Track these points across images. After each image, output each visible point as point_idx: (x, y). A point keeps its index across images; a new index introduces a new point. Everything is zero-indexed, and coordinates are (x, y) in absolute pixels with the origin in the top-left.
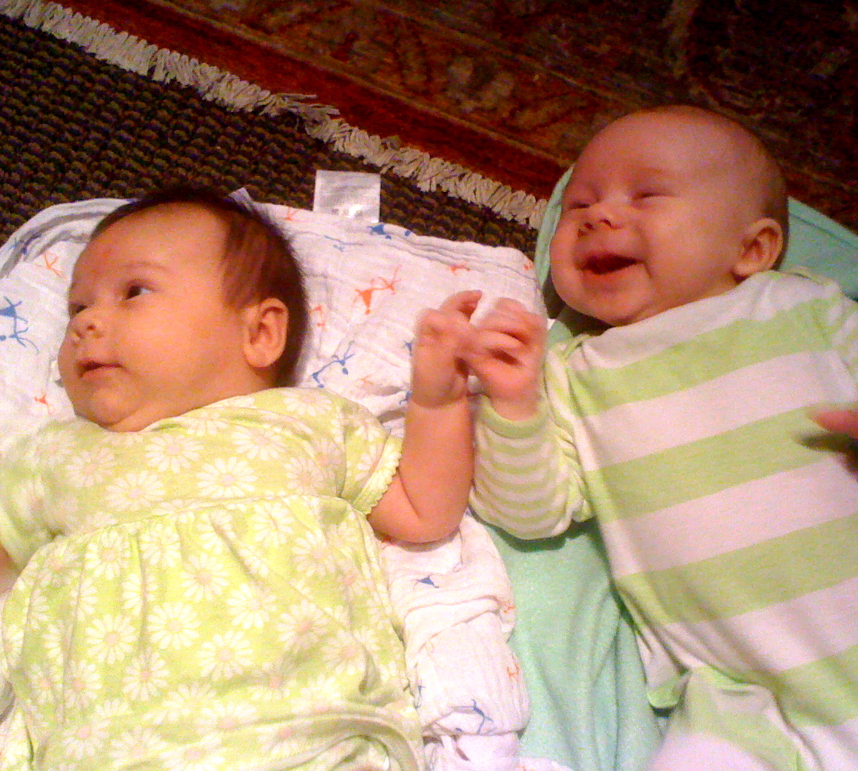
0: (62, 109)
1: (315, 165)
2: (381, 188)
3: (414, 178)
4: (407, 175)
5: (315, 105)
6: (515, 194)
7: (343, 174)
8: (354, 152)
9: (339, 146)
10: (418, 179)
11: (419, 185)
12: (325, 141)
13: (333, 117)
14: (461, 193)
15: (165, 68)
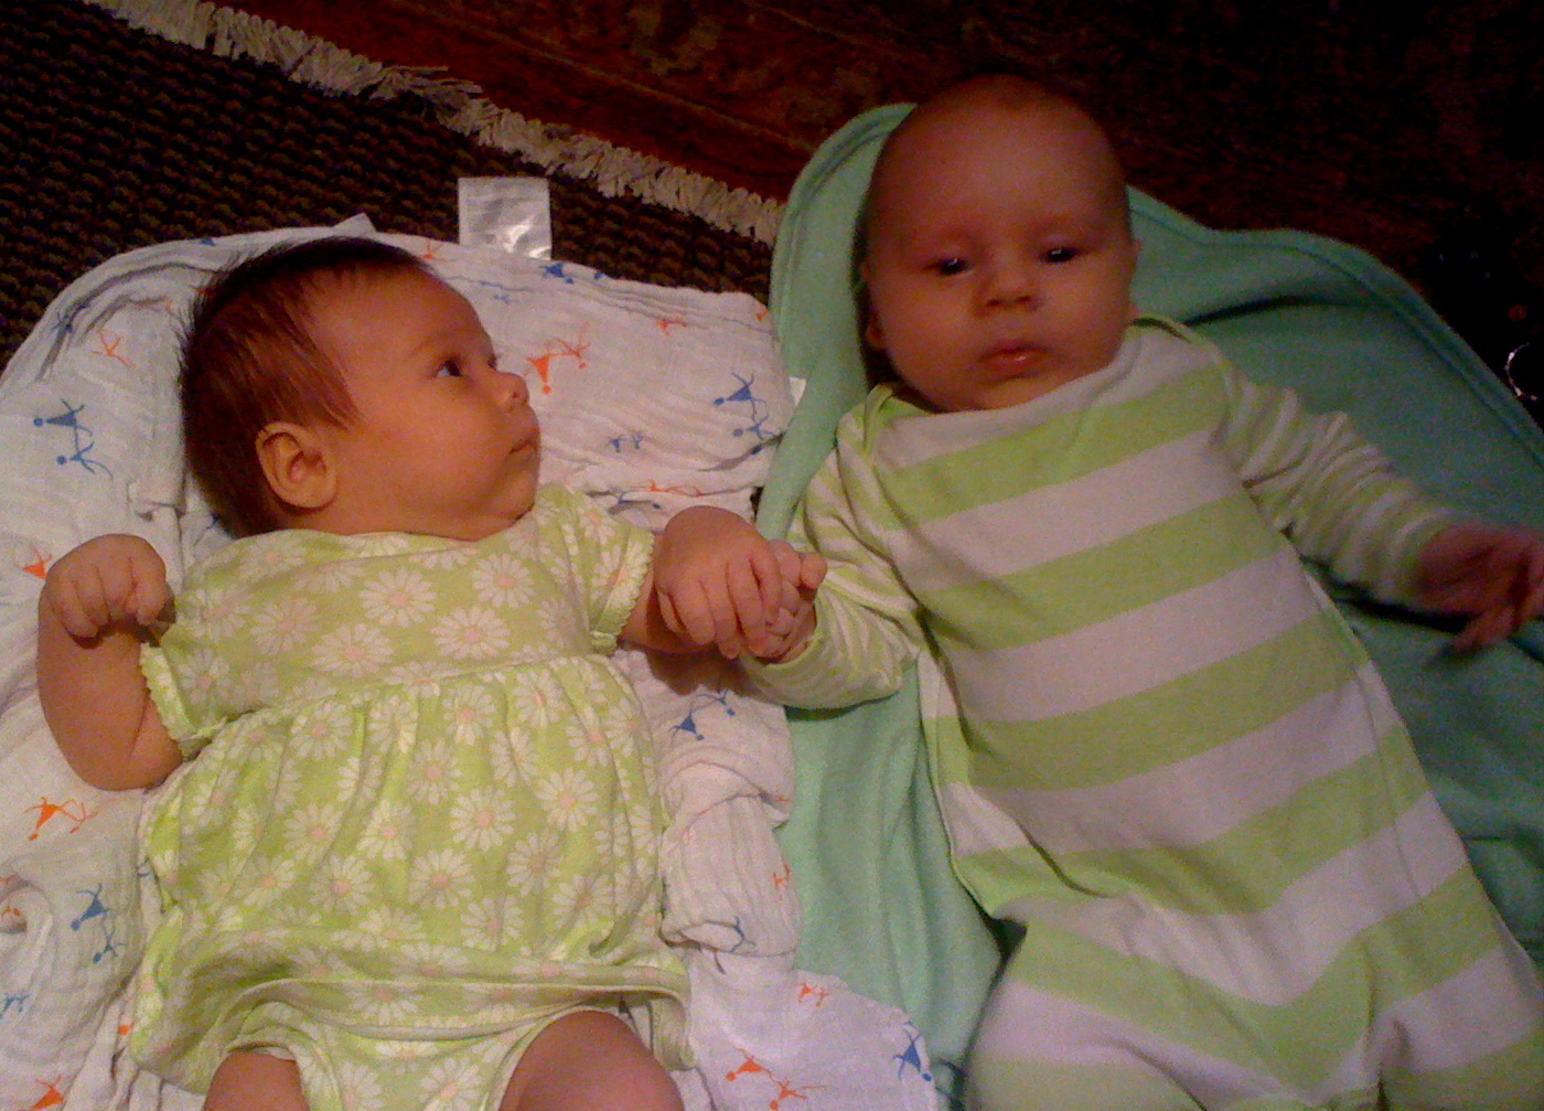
0: (90, 107)
1: (455, 169)
2: (551, 196)
3: (593, 178)
4: (584, 175)
5: (447, 80)
6: (733, 193)
7: (496, 180)
8: (507, 146)
9: (485, 138)
10: (599, 179)
11: (600, 189)
12: (467, 133)
13: (473, 96)
14: (659, 198)
15: (229, 37)
